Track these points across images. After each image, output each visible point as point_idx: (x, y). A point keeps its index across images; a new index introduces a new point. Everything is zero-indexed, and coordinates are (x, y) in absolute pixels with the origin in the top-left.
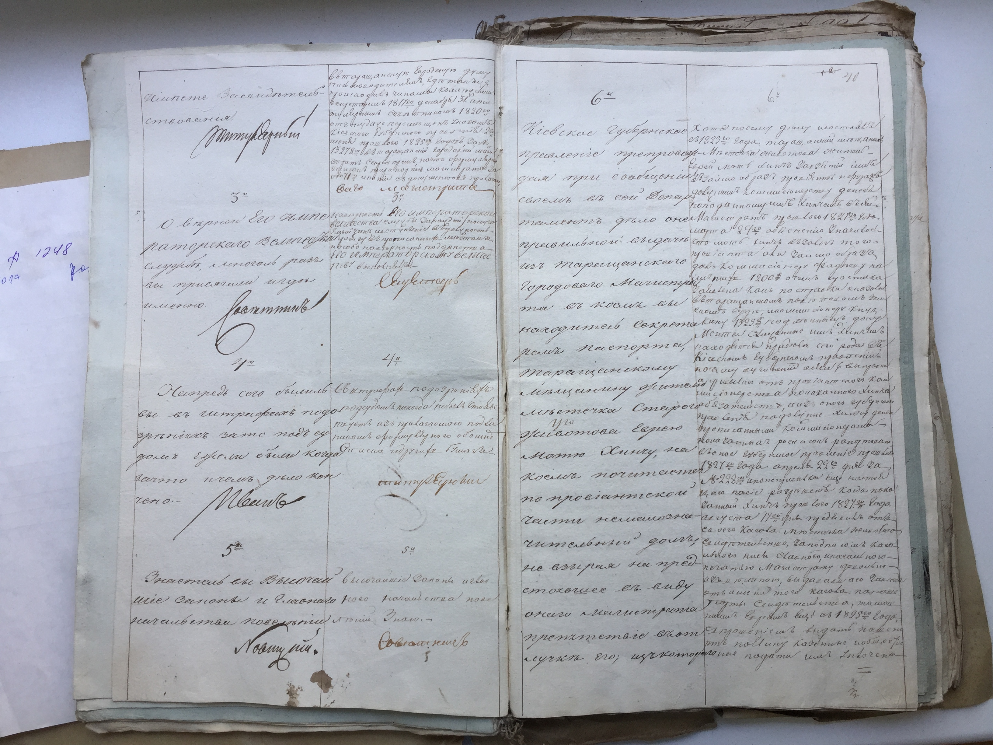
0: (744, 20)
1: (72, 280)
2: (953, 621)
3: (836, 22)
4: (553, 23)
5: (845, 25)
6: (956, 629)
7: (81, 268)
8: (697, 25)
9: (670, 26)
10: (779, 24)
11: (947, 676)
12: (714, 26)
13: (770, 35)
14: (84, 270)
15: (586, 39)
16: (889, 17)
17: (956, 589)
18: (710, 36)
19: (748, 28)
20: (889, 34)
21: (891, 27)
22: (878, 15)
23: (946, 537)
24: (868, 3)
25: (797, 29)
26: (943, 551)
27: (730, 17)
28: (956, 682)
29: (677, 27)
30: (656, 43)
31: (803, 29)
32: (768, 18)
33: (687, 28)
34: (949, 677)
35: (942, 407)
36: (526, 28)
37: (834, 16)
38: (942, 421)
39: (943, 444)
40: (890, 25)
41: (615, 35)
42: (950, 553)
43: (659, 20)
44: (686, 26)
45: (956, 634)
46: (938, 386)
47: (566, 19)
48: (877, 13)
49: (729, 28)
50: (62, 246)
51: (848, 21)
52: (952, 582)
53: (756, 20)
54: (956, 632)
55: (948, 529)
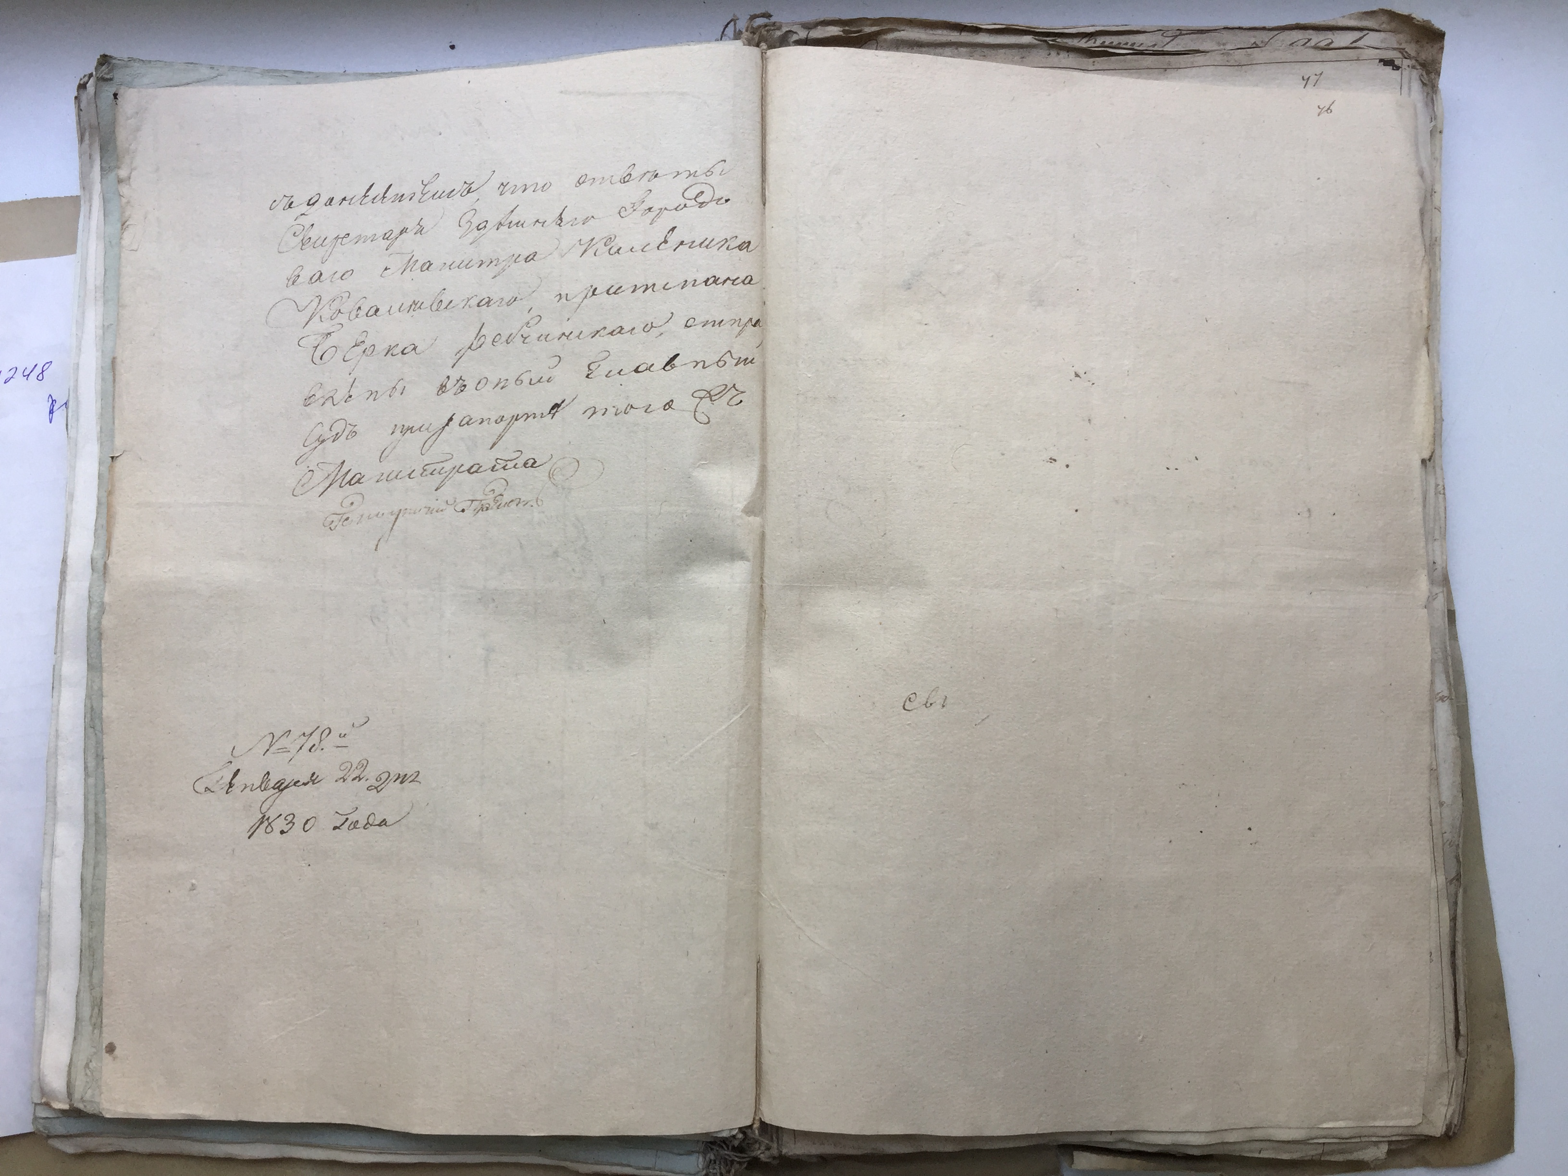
0: (1162, 35)
1: (51, 422)
2: (1453, 1026)
3: (1312, 43)
4: (847, 28)
5: (1327, 48)
6: (1457, 1041)
7: (66, 403)
8: (1084, 40)
9: (1039, 40)
10: (1219, 44)
12: (1112, 42)
13: (1201, 60)
16: (1401, 36)
17: (1461, 978)
18: (1104, 59)
19: (1166, 49)
20: (1397, 64)
21: (1403, 55)
22: (1382, 33)
23: (1448, 892)
24: (1366, 13)
25: (1247, 52)
27: (1139, 29)
28: (1453, 1126)
29: (1051, 42)
31: (1256, 52)
32: (1202, 31)
33: (1067, 45)
34: (1443, 1114)
35: (1452, 682)
36: (803, 34)
37: (1310, 34)
38: (1452, 704)
40: (1401, 51)
41: (948, 52)
42: (1454, 919)
43: (1022, 30)
44: (1065, 40)
45: (1457, 1049)
46: (1448, 648)
47: (869, 22)
48: (1380, 31)
49: (1136, 47)
50: (36, 366)
51: (1332, 42)
52: (1454, 966)
53: (1181, 34)
54: (1457, 1046)
55: (1452, 880)
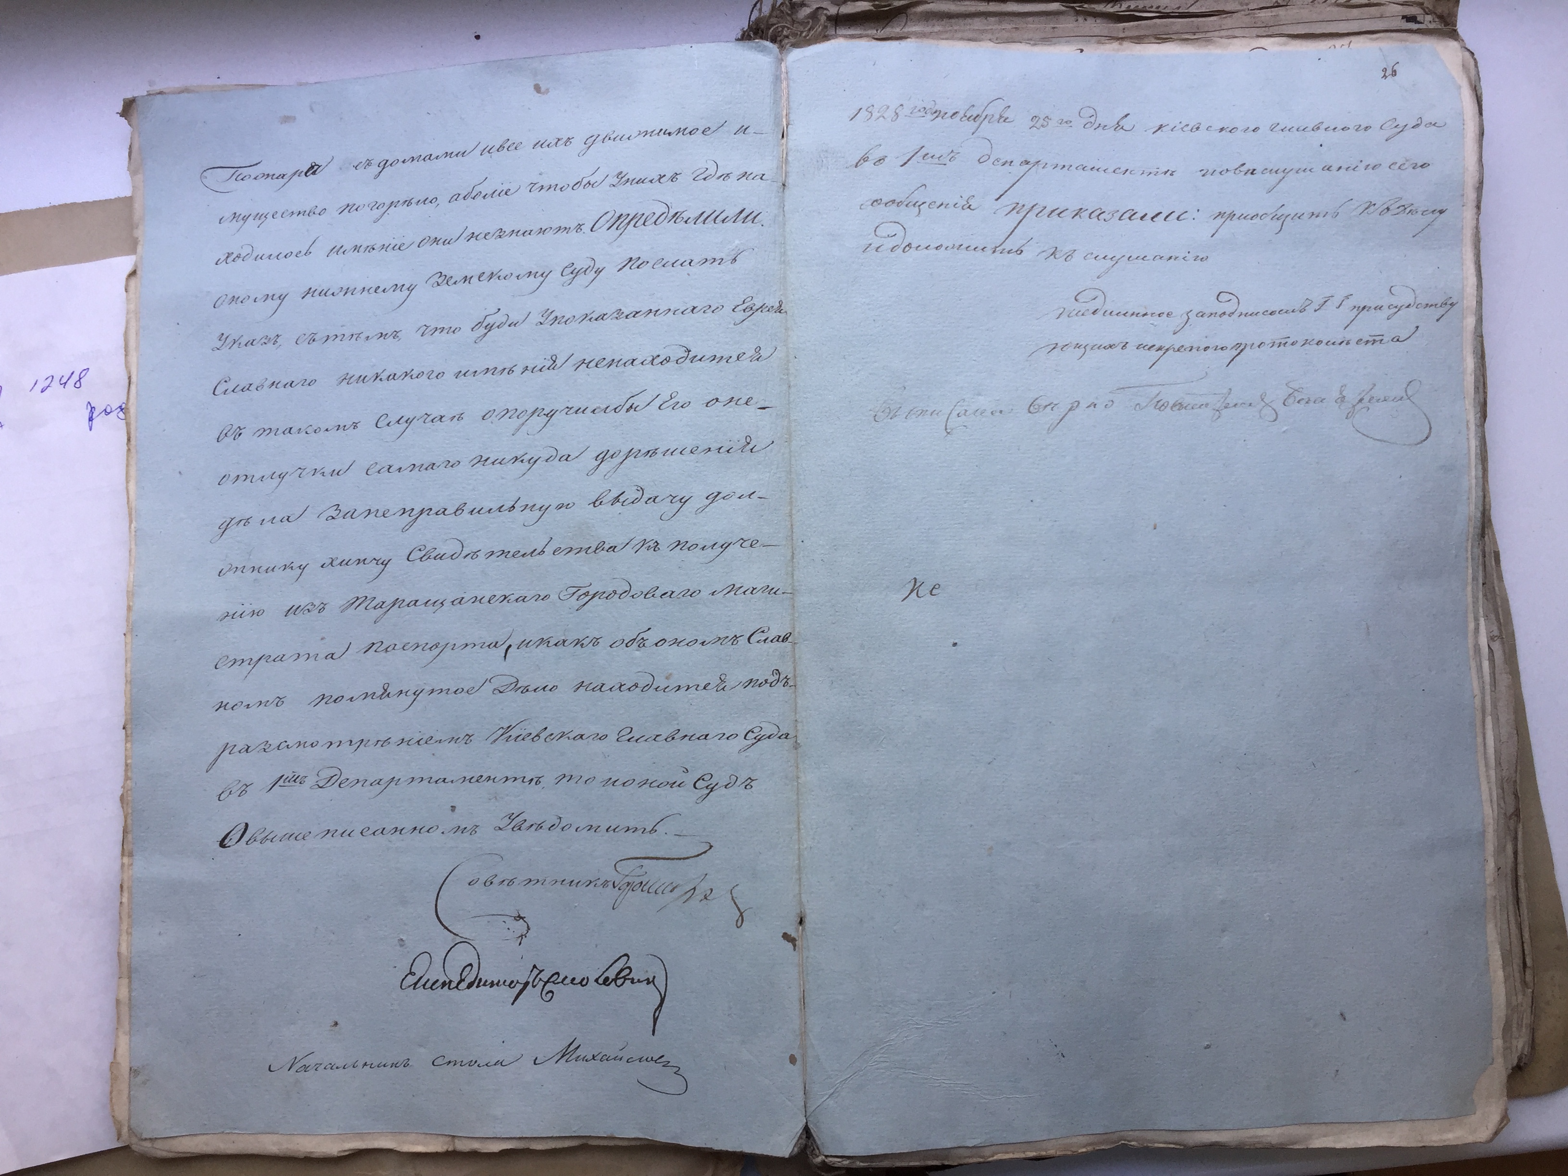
1: (91, 430)
2: (1520, 962)
4: (877, 3)
5: (1348, 5)
7: (105, 410)
8: (1110, 5)
9: (1067, 7)
10: (1241, 4)
12: (1138, 6)
13: (1228, 21)
14: (109, 413)
15: (928, 29)
17: (1524, 910)
18: (1132, 23)
19: (1192, 10)
20: (1418, 19)
21: (1422, 8)
23: (1509, 827)
25: (1272, 12)
26: (1504, 850)
29: (1078, 9)
30: (1043, 35)
31: (1281, 11)
33: (1094, 11)
34: (1514, 1050)
35: (1502, 621)
36: (833, 10)
38: (1503, 643)
39: (1504, 680)
41: (977, 23)
42: (1515, 853)
44: (1093, 6)
45: (1524, 983)
46: (1497, 588)
49: (1160, 9)
50: (72, 373)
52: (1517, 898)
54: (1525, 978)
55: (1511, 816)
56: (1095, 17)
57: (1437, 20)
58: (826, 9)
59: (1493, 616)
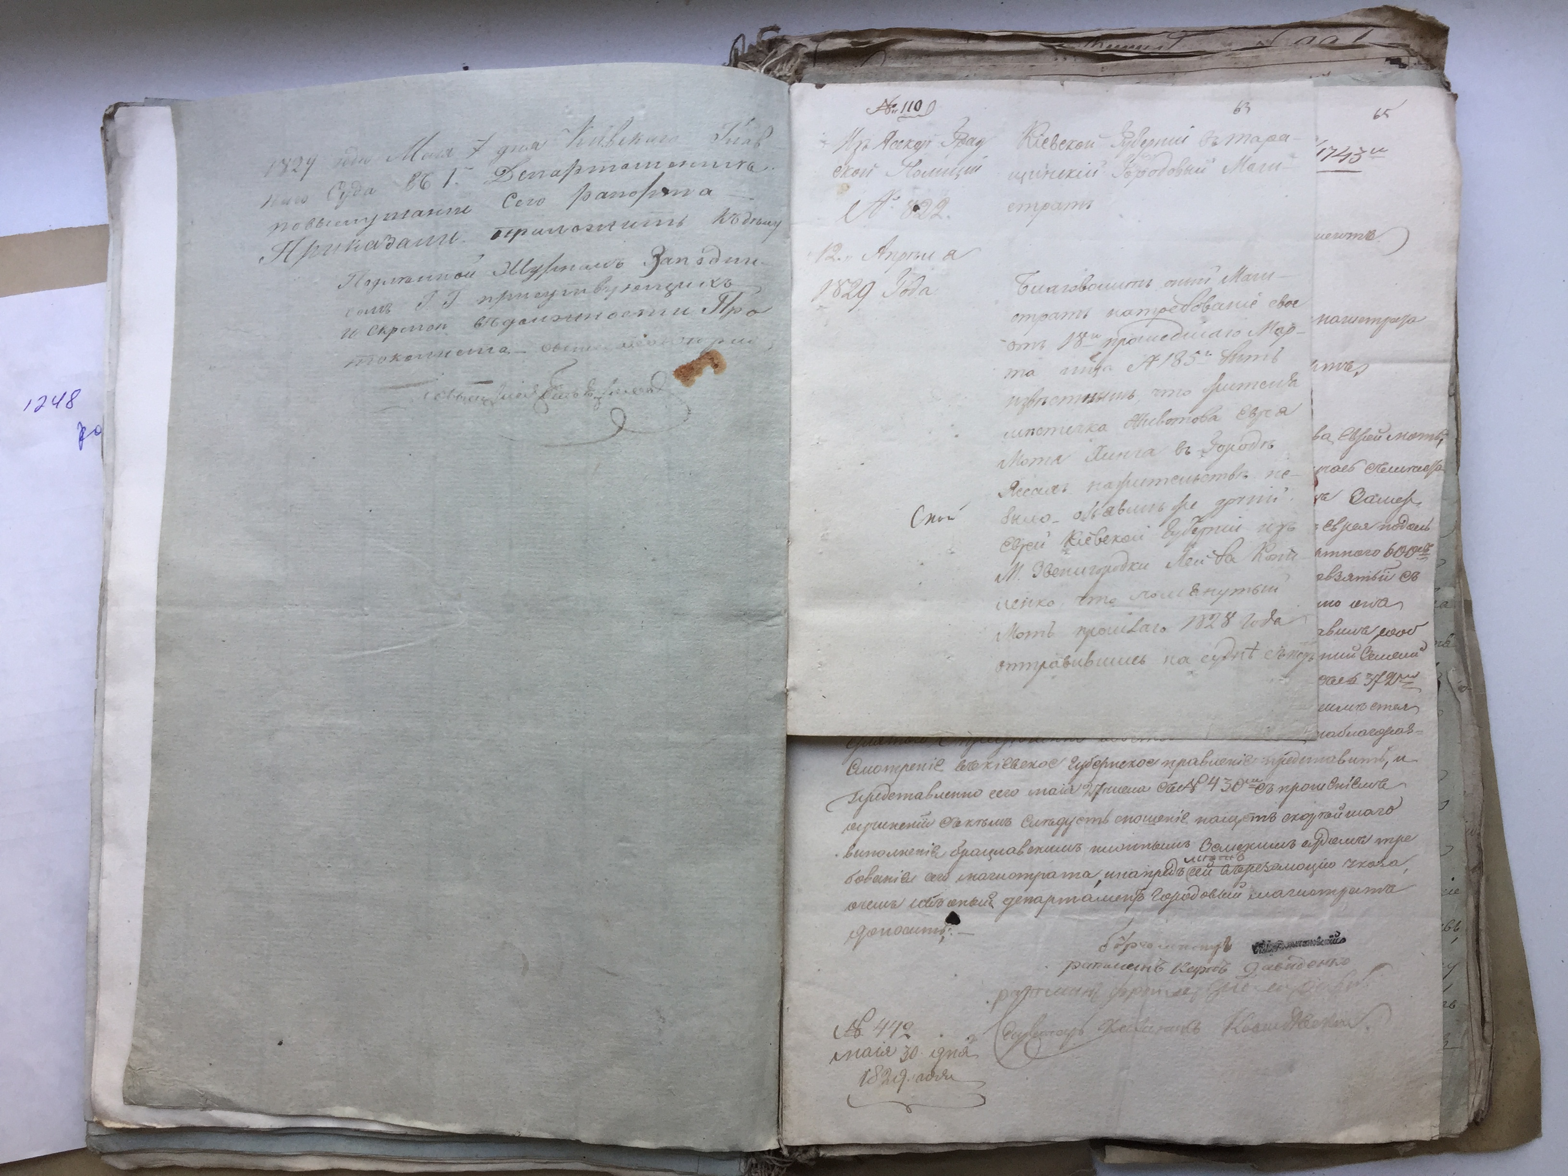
0: (1168, 37)
1: (81, 449)
2: (1478, 1016)
3: (1317, 41)
4: (855, 40)
5: (1333, 47)
6: (1483, 1029)
7: (95, 430)
8: (1091, 44)
9: (1046, 46)
10: (1224, 44)
11: (1467, 1103)
12: (1119, 46)
13: (1209, 62)
14: (98, 434)
15: (908, 65)
16: (1405, 32)
17: (1485, 965)
18: (1110, 63)
19: (1174, 50)
20: (1403, 62)
21: (1409, 52)
22: (1387, 30)
23: (1471, 881)
24: (1370, 10)
25: (1253, 53)
26: (1466, 905)
27: (1144, 31)
28: (1481, 1112)
29: (1057, 48)
30: (1021, 75)
31: (1262, 52)
32: (1207, 32)
33: (1074, 50)
34: (1470, 1104)
35: (1470, 672)
36: (811, 47)
37: (1316, 31)
38: (1470, 695)
39: (1471, 731)
40: (1406, 47)
41: (956, 61)
42: (1477, 907)
43: (1029, 36)
44: (1070, 45)
45: (1483, 1038)
46: (1466, 639)
47: (877, 33)
48: (1385, 27)
49: (1141, 50)
50: (65, 394)
51: (1337, 40)
52: (1478, 953)
53: (1186, 36)
54: (1483, 1034)
55: (1475, 868)
56: (1074, 56)
57: (1423, 62)
58: (805, 46)
59: (1462, 668)
